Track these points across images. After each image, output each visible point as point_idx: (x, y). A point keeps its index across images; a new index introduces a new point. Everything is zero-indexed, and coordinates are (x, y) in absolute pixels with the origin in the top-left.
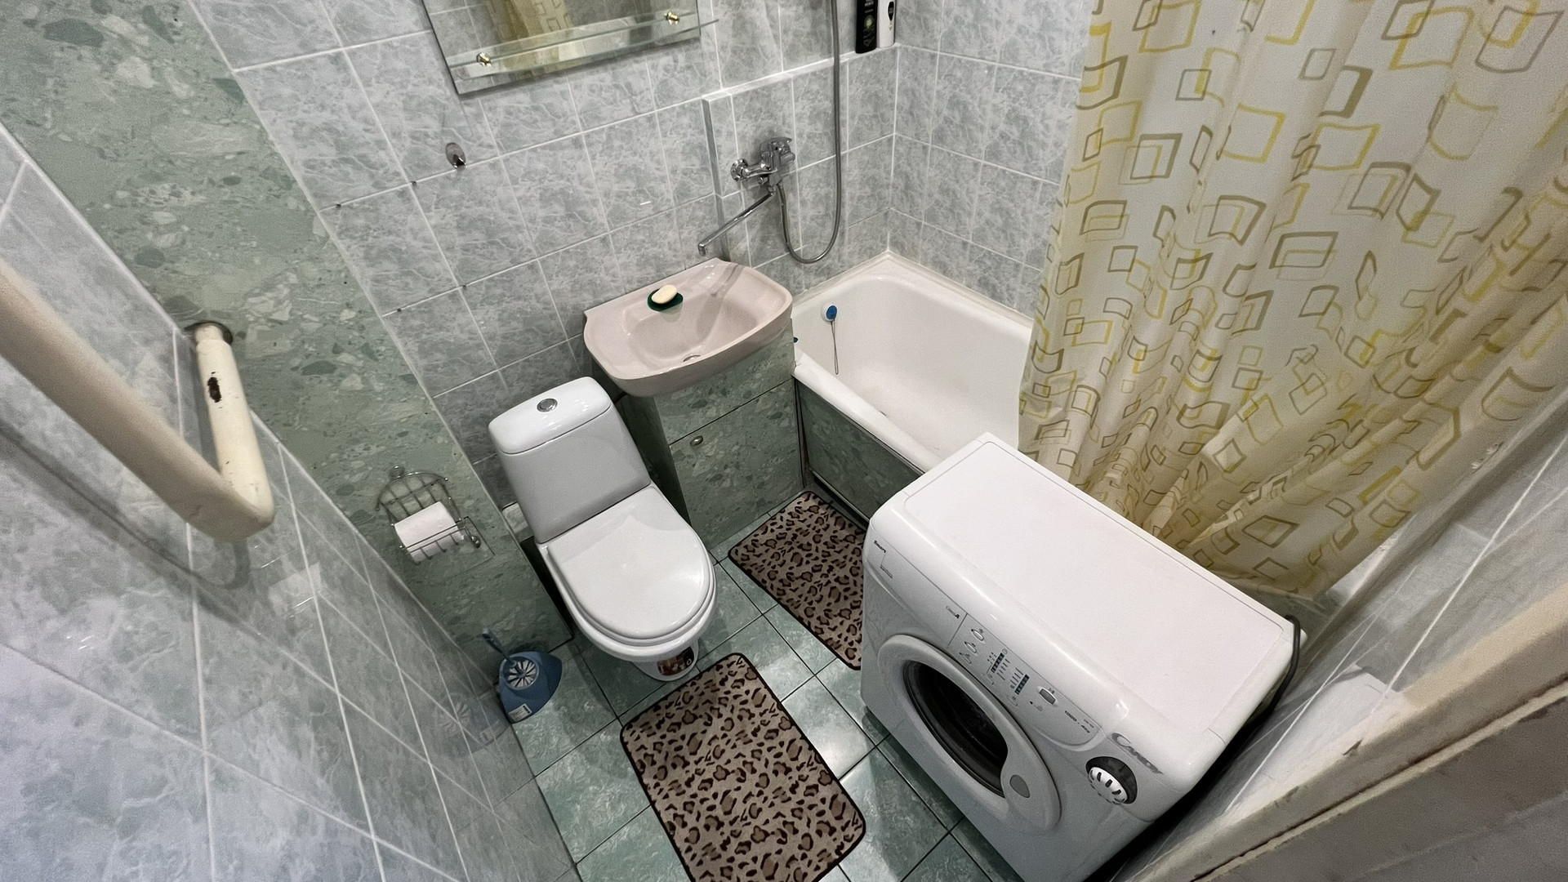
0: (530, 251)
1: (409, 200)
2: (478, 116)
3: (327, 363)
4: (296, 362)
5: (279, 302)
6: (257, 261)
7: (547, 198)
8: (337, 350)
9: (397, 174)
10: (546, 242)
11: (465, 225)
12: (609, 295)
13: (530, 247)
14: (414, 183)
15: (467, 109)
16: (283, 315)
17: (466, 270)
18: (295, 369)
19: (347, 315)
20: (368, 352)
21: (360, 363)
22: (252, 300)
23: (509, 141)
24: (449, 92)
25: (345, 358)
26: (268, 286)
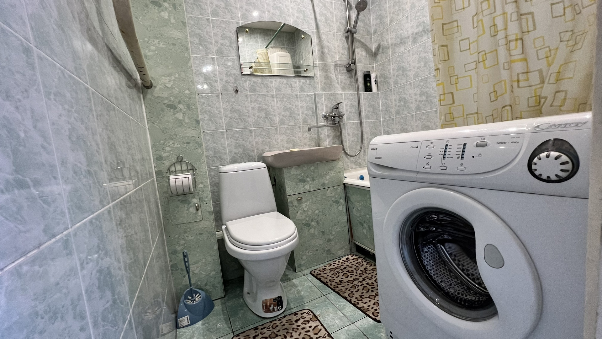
0: (251, 125)
1: (219, 98)
2: (245, 81)
3: (175, 106)
4: (166, 102)
5: (170, 81)
6: (170, 67)
7: (260, 110)
8: (179, 102)
9: (218, 90)
10: (257, 124)
11: (233, 111)
12: (275, 149)
13: (251, 123)
14: (222, 94)
15: (243, 79)
16: (169, 85)
17: (229, 125)
18: (165, 104)
19: (187, 92)
20: (189, 107)
21: (185, 110)
22: (163, 78)
23: (253, 90)
24: (239, 73)
25: (181, 106)
26: (169, 75)
